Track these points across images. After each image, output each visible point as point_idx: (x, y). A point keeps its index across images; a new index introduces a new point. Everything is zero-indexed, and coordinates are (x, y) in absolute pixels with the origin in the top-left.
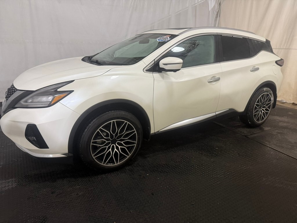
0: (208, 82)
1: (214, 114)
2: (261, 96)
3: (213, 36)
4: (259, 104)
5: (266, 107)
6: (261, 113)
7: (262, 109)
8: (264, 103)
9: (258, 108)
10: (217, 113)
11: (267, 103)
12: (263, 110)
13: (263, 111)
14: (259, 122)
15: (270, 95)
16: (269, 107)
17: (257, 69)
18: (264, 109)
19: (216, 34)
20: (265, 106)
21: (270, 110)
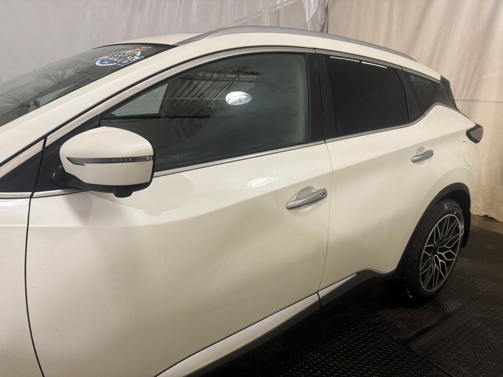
0: (290, 208)
1: (314, 299)
2: (437, 224)
3: (301, 58)
4: (433, 245)
5: (447, 249)
6: (435, 265)
7: (439, 255)
8: (444, 240)
9: (429, 255)
10: (322, 293)
11: (451, 238)
12: (441, 257)
13: (440, 261)
14: (433, 290)
15: (457, 219)
16: (454, 249)
17: (429, 155)
18: (443, 254)
19: (313, 51)
20: (445, 246)
21: (456, 255)
